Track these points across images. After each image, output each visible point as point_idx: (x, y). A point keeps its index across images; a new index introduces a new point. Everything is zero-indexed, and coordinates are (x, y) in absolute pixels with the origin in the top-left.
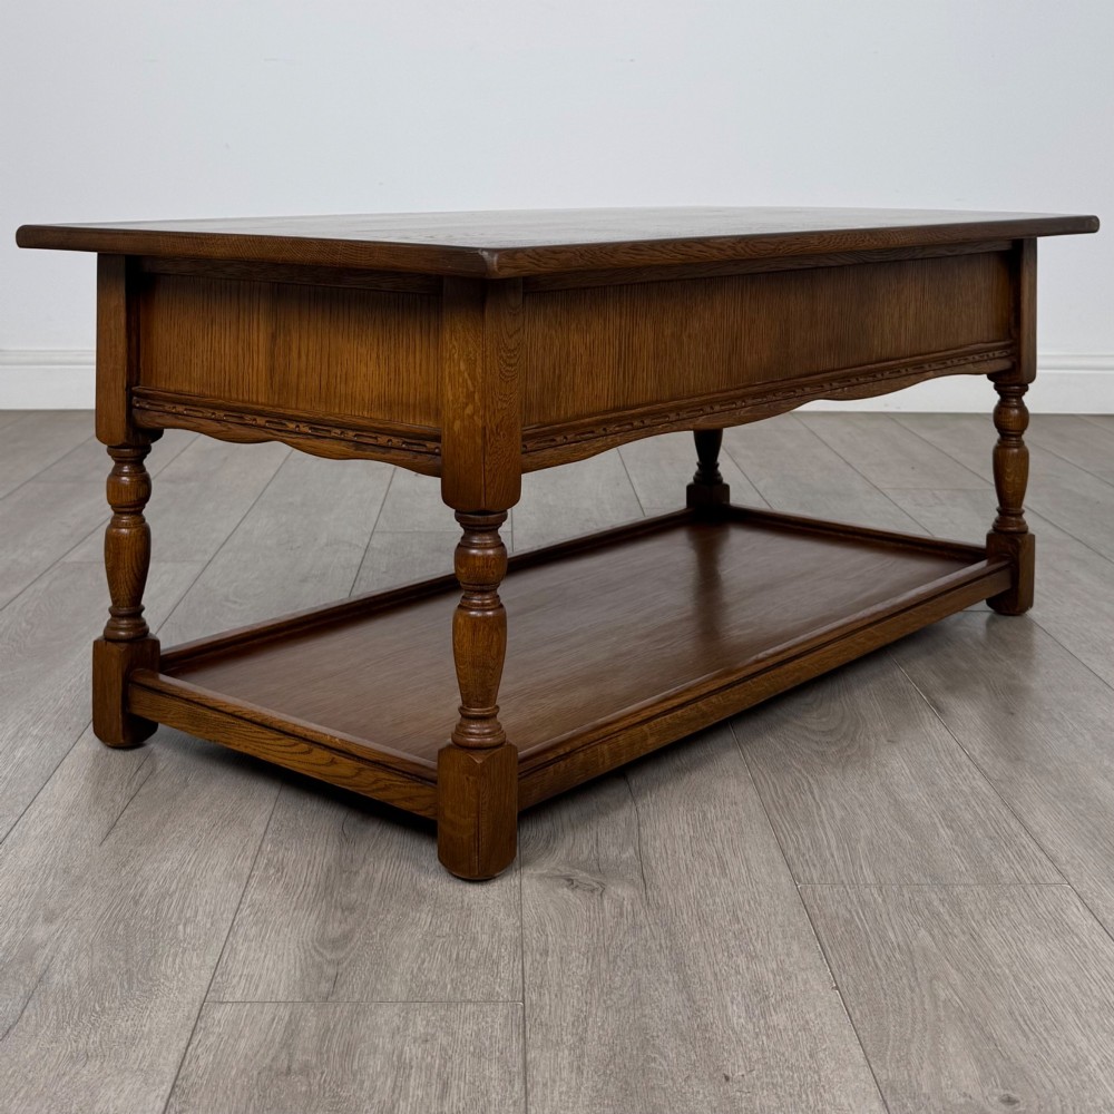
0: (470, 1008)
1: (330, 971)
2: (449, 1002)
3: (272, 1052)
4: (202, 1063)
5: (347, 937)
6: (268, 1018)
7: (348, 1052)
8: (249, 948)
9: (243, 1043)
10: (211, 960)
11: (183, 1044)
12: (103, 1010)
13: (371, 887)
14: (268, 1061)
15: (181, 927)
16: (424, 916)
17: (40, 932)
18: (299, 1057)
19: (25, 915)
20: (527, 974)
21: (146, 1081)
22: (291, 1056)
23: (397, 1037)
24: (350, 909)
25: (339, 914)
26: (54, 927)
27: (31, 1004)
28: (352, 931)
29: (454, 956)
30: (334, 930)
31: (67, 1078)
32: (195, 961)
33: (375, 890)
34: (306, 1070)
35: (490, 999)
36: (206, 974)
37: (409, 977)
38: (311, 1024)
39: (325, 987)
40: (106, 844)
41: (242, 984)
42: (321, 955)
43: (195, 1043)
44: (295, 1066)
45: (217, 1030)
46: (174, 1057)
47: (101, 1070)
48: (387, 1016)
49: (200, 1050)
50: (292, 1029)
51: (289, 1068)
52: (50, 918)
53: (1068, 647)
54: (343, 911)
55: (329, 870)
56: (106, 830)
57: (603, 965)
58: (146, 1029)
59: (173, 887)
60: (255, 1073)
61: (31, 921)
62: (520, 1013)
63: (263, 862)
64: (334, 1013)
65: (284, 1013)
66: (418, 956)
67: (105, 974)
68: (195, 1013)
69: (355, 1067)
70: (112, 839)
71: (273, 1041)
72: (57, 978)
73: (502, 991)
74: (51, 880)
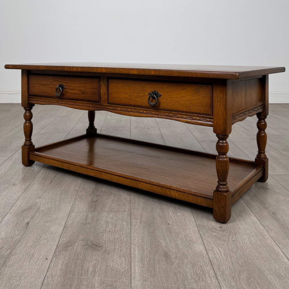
0: (121, 213)
1: (94, 207)
2: (117, 212)
3: (83, 221)
4: (70, 222)
5: (97, 201)
6: (82, 215)
7: (97, 220)
8: (78, 203)
9: (77, 219)
10: (71, 205)
11: (66, 219)
12: (51, 214)
13: (102, 192)
14: (82, 222)
15: (65, 199)
16: (112, 197)
17: (38, 200)
18: (88, 221)
19: (35, 198)
20: (131, 207)
21: (59, 226)
22: (86, 221)
23: (107, 218)
24: (98, 196)
25: (96, 197)
26: (40, 200)
27: (37, 213)
28: (98, 200)
29: (118, 204)
30: (95, 199)
31: (44, 225)
32: (68, 205)
33: (103, 192)
34: (89, 223)
35: (124, 211)
36: (70, 207)
37: (109, 207)
38: (90, 215)
39: (93, 209)
40: (50, 185)
41: (77, 209)
42: (92, 204)
43: (68, 219)
44: (87, 223)
45: (72, 217)
46: (64, 222)
47: (51, 224)
48: (105, 214)
49: (69, 220)
50: (87, 217)
51: (86, 223)
52: (40, 198)
53: (239, 148)
54: (96, 196)
55: (94, 189)
56: (50, 182)
57: (146, 205)
58: (59, 217)
59: (63, 192)
60: (80, 224)
61: (36, 199)
62: (130, 213)
63: (81, 188)
64: (95, 214)
65: (85, 214)
66: (111, 204)
67: (51, 208)
68: (68, 214)
69: (99, 223)
70: (51, 184)
71: (83, 218)
72: (41, 208)
73: (127, 210)
74: (39, 191)
